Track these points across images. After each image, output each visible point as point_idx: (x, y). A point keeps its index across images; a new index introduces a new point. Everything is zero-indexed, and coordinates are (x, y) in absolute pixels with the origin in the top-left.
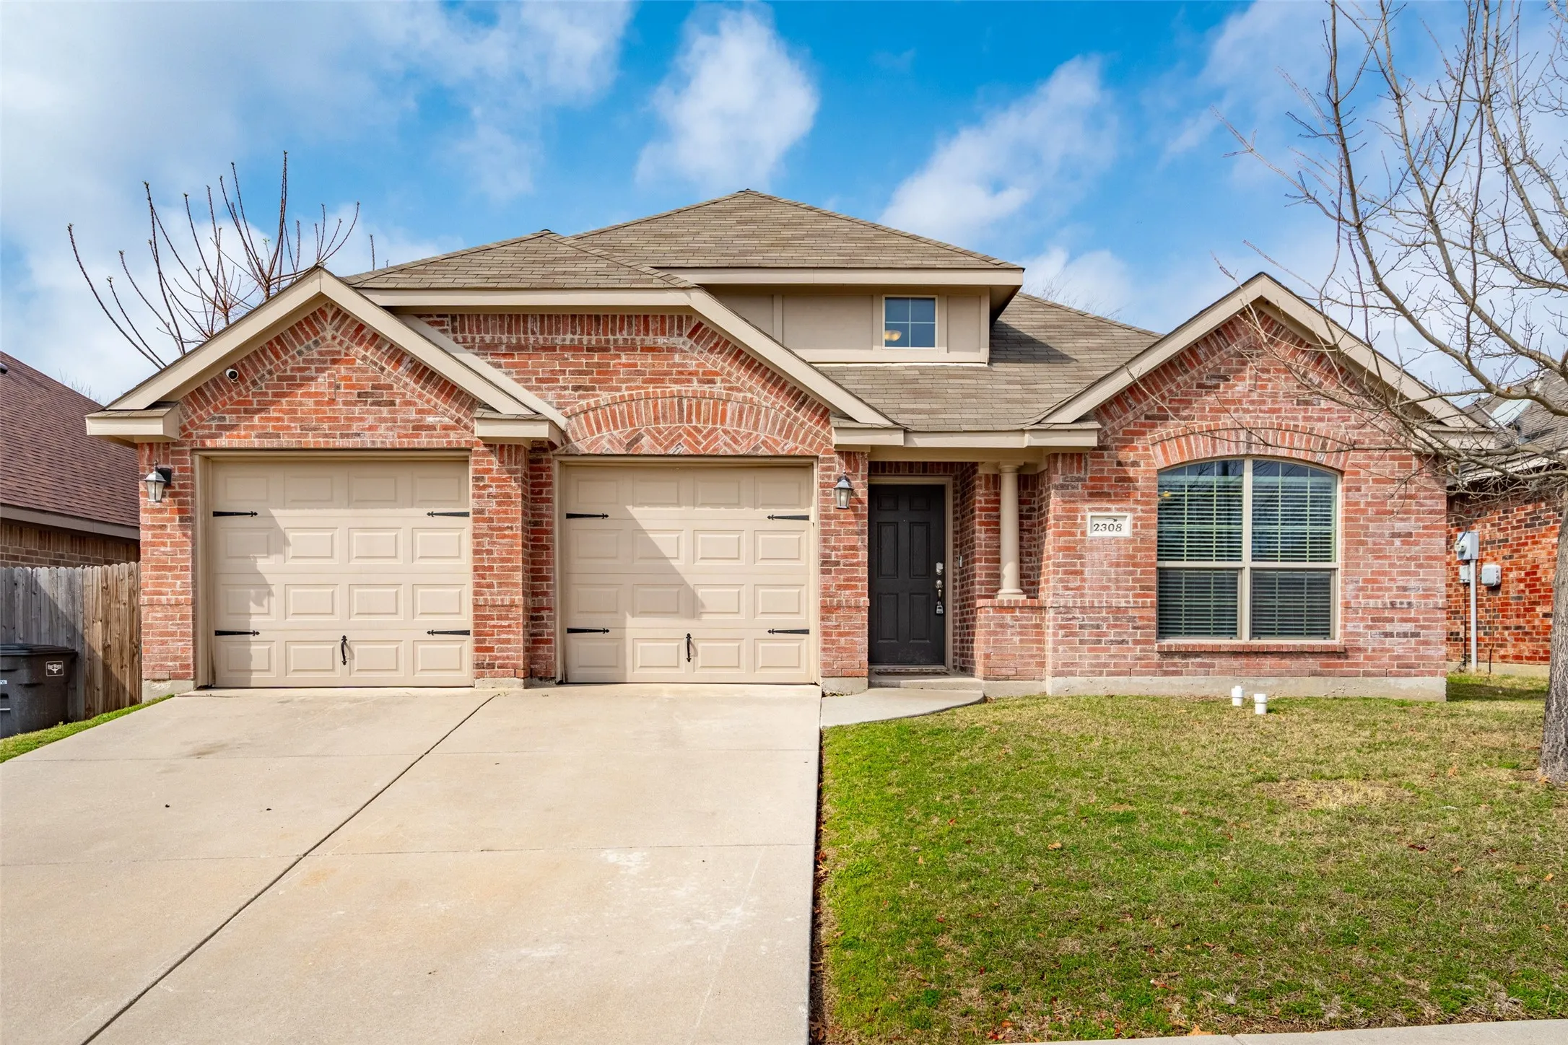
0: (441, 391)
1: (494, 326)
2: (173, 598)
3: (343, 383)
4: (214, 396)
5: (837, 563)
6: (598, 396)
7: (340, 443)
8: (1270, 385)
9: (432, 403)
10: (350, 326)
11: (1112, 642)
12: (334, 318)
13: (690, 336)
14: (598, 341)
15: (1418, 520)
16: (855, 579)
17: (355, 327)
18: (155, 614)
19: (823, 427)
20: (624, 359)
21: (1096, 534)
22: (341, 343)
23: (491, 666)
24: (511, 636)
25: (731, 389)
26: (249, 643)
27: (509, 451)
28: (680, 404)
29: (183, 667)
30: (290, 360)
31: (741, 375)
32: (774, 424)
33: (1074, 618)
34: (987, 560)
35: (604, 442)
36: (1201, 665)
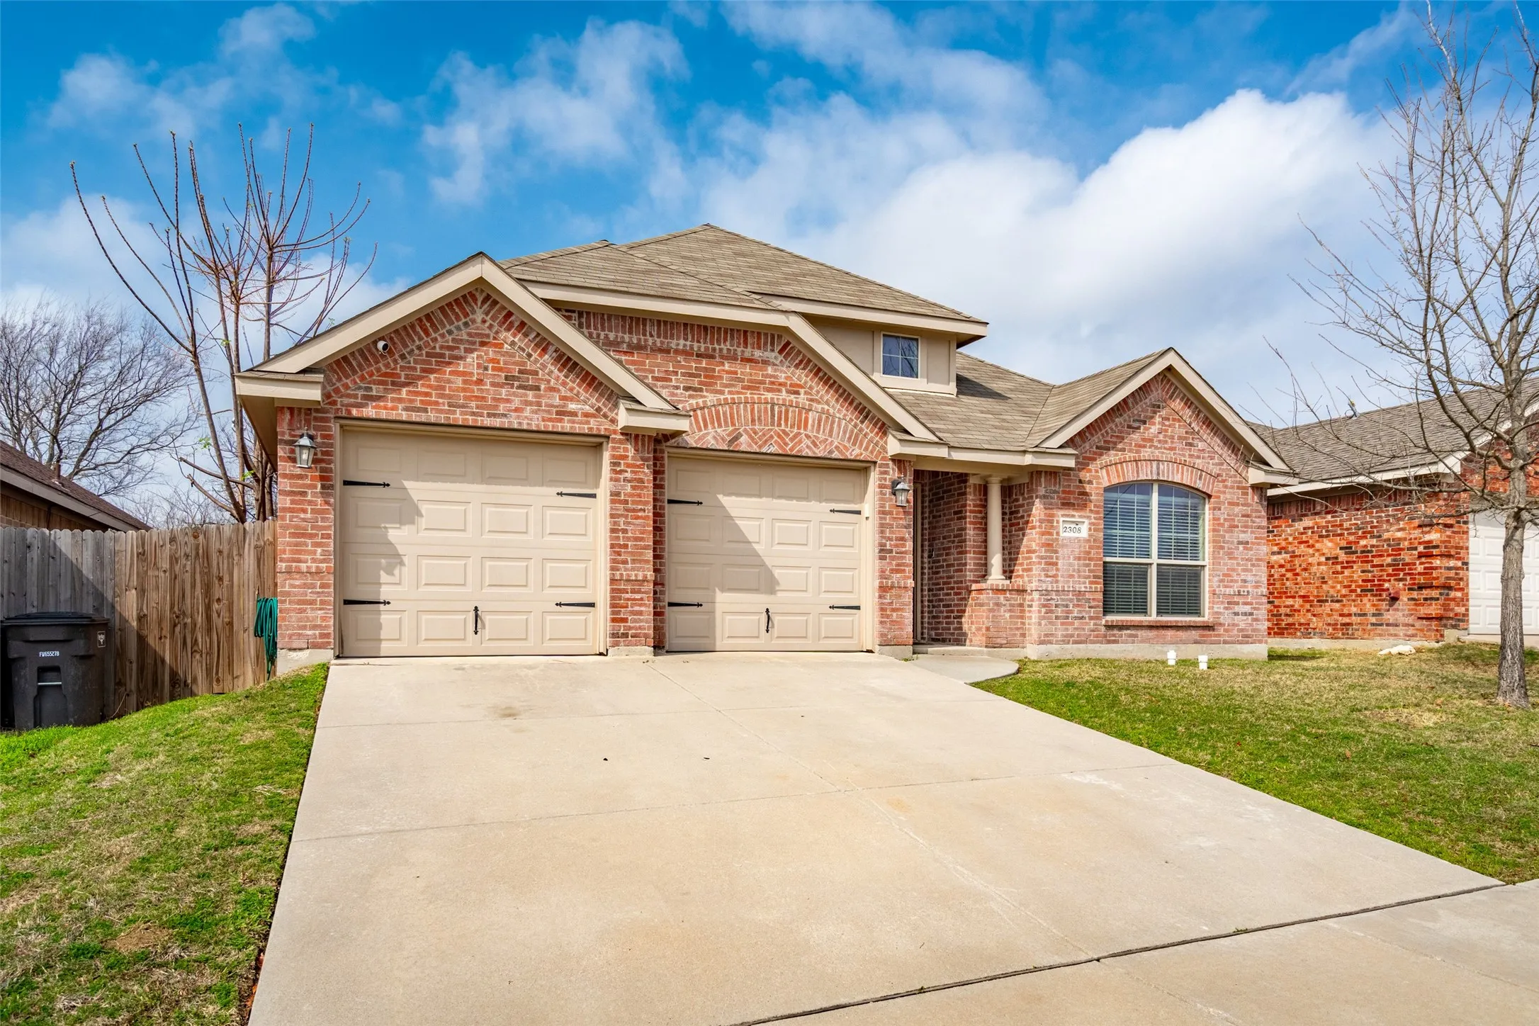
0: (583, 380)
1: (617, 326)
2: (314, 567)
3: (490, 365)
4: (360, 365)
5: (891, 551)
6: (705, 397)
7: (488, 422)
8: (1170, 430)
9: (575, 392)
10: (499, 311)
11: (1076, 618)
12: (484, 302)
13: (781, 352)
14: (707, 349)
15: (1252, 532)
16: (903, 564)
17: (504, 313)
18: (292, 582)
19: (881, 438)
20: (727, 367)
21: (1065, 534)
22: (491, 327)
23: (625, 635)
24: (643, 609)
25: (812, 400)
26: (379, 612)
27: (643, 441)
28: (772, 410)
29: (323, 636)
30: (439, 339)
31: (820, 389)
32: (845, 432)
33: (1052, 599)
34: (974, 552)
35: (709, 437)
36: (1131, 636)
